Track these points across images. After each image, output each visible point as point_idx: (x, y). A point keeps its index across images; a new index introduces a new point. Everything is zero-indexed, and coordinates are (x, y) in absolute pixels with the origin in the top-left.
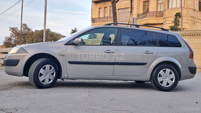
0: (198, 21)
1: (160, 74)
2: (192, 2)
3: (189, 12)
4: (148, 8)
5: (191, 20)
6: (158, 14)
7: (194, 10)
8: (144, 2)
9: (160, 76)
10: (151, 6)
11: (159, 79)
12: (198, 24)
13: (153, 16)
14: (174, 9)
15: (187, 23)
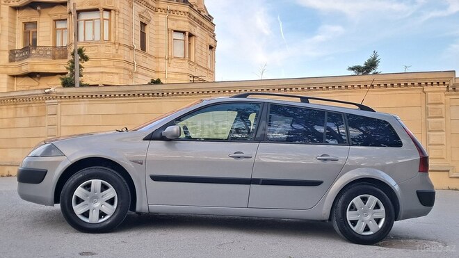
0: (140, 70)
1: (353, 204)
2: (126, 33)
3: (119, 51)
4: (35, 37)
5: (125, 69)
6: (57, 53)
7: (131, 48)
8: (25, 24)
9: (353, 208)
10: (40, 34)
11: (350, 216)
12: (139, 76)
13: (45, 56)
14: (89, 43)
15: (117, 74)
